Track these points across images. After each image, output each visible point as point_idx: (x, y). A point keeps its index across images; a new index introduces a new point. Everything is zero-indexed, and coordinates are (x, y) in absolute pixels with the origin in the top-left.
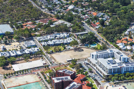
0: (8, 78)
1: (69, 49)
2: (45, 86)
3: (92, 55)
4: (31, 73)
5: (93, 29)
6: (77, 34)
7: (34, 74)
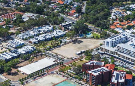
0: (25, 83)
1: (66, 42)
2: (78, 83)
3: (107, 42)
4: (48, 73)
5: (72, 18)
6: (63, 25)
7: (53, 73)
